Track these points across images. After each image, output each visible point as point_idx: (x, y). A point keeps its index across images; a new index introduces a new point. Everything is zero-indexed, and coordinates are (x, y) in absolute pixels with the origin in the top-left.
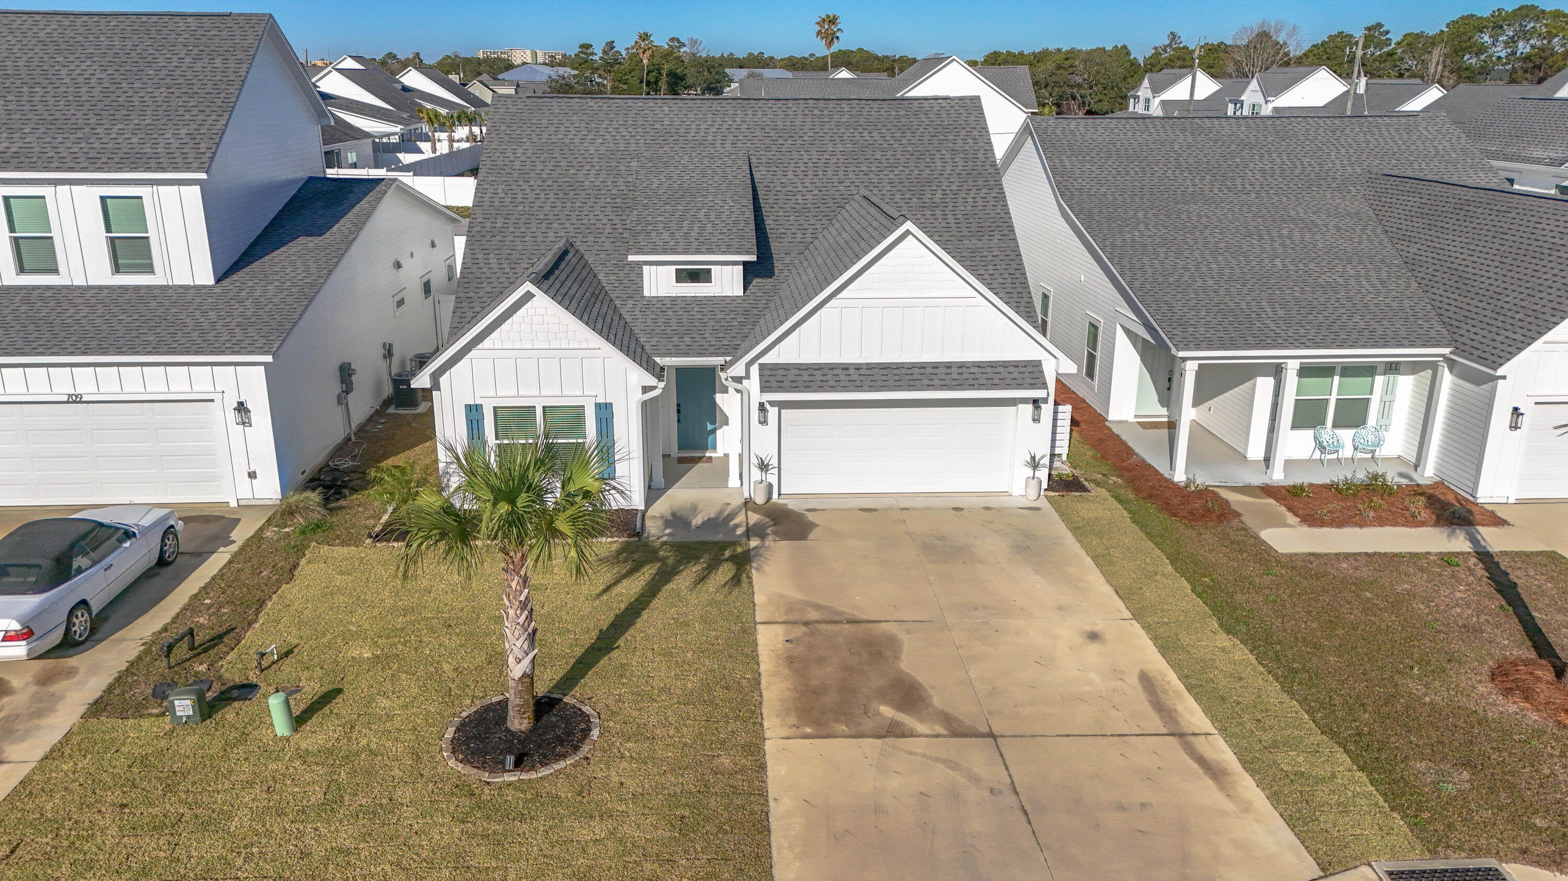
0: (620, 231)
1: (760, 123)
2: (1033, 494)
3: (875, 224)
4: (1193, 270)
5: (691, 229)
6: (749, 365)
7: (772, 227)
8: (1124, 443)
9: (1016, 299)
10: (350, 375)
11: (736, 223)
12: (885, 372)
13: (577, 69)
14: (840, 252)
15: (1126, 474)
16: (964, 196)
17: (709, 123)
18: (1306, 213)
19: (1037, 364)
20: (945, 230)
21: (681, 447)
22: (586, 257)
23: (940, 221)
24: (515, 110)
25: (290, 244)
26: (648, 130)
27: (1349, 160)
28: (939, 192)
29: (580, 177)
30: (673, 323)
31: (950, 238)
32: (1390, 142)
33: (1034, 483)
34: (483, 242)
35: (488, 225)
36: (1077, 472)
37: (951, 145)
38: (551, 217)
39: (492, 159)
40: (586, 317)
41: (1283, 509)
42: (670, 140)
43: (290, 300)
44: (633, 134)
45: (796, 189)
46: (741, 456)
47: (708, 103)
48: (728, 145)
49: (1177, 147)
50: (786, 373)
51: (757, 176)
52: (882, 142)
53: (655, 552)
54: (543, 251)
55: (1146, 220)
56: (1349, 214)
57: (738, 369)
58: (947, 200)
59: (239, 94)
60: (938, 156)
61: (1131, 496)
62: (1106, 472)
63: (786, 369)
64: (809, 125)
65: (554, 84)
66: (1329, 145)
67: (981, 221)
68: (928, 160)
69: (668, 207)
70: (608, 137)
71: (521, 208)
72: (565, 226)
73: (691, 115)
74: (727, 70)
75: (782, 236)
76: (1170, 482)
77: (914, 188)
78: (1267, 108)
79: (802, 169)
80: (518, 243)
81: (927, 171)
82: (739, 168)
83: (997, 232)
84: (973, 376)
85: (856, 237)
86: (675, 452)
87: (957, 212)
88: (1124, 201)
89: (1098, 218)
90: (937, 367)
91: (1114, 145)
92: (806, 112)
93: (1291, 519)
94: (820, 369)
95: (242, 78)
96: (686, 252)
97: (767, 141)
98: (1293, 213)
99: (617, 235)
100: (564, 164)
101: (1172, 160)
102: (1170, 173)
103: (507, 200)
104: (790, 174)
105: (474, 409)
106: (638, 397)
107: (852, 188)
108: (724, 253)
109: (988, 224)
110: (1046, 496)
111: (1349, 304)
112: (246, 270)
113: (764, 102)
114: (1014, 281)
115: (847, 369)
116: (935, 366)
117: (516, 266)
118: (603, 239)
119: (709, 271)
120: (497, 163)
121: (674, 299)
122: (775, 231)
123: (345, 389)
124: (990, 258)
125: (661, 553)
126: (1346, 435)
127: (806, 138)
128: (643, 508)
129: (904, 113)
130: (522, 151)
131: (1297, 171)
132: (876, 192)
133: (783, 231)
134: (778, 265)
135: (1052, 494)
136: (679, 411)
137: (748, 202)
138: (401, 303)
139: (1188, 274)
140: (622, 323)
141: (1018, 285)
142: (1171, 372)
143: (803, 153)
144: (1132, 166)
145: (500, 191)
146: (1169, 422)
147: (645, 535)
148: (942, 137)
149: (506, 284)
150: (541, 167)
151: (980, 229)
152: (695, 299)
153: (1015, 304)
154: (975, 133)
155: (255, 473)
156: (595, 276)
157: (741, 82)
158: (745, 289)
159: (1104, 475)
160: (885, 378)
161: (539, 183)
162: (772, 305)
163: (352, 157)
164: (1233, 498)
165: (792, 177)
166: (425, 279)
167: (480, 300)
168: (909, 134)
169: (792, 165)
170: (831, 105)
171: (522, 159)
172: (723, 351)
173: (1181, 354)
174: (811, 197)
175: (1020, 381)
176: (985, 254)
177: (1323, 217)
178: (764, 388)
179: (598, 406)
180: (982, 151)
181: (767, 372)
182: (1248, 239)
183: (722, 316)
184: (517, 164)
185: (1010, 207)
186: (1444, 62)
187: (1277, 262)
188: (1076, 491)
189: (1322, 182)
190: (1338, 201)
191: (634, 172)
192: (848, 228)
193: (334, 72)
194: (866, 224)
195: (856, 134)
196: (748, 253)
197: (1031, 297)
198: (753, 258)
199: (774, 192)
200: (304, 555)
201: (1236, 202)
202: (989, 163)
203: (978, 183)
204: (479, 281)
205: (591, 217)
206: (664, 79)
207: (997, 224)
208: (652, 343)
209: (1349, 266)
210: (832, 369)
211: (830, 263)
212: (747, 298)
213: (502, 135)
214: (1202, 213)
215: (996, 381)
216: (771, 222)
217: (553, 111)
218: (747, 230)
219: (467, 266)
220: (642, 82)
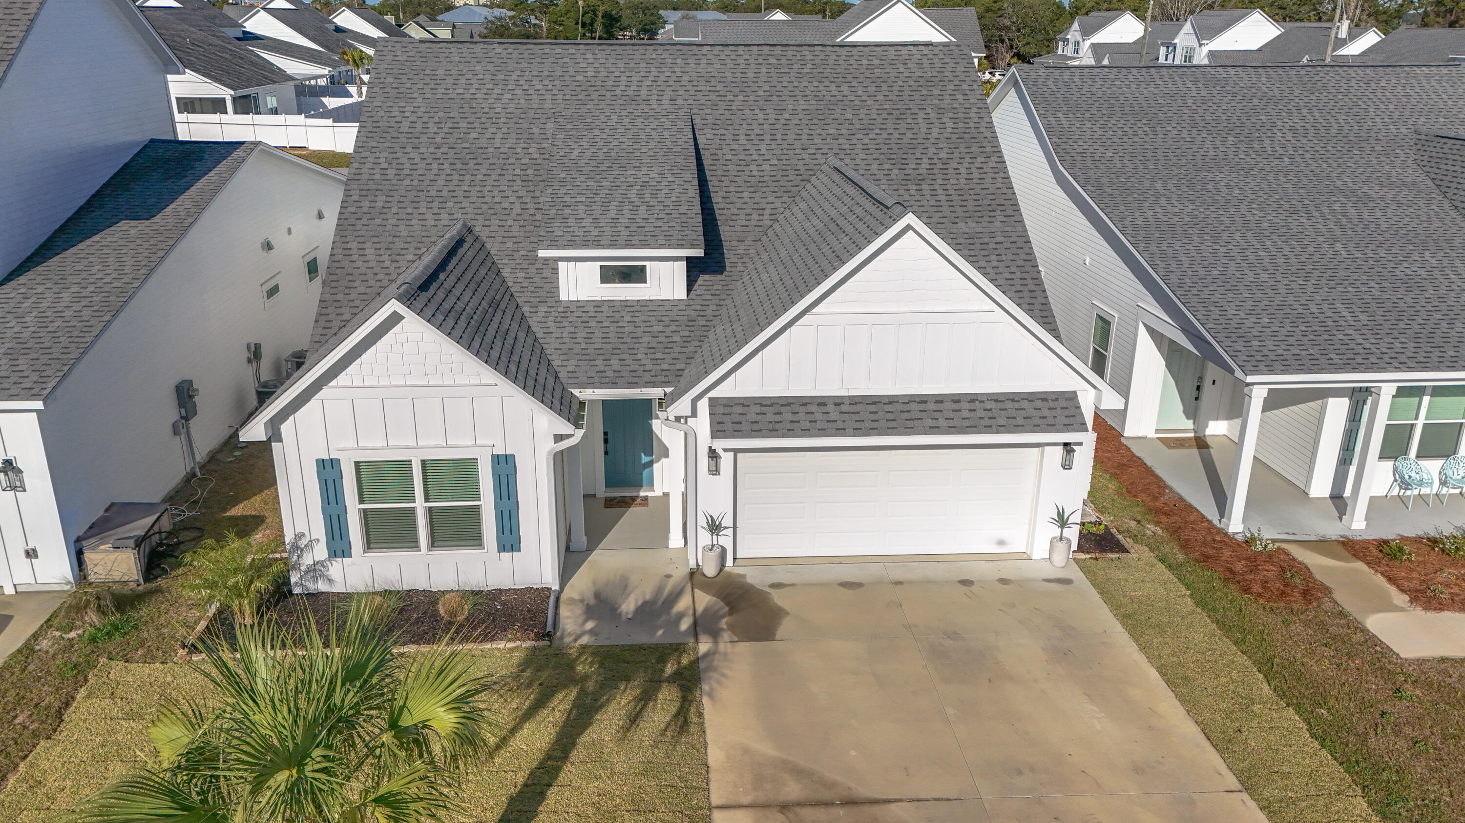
0: (532, 211)
1: (704, 74)
2: (1060, 559)
3: (858, 210)
4: (1239, 259)
5: (620, 212)
6: (695, 402)
7: (721, 206)
8: (1149, 471)
9: (1028, 300)
10: (191, 397)
11: (677, 204)
12: (873, 408)
13: (513, 10)
14: (812, 247)
15: (1165, 520)
16: (956, 166)
17: (642, 74)
18: (1354, 183)
19: (1072, 397)
20: (935, 209)
21: (610, 482)
22: (488, 246)
23: (929, 197)
24: (405, 58)
25: (107, 231)
26: (567, 83)
27: (1390, 117)
28: (925, 160)
29: (483, 142)
30: (597, 337)
31: (942, 220)
32: (1433, 96)
33: (1061, 546)
34: (358, 228)
35: (366, 204)
36: (1106, 519)
37: (937, 102)
38: (445, 193)
39: (375, 119)
40: (476, 344)
41: (1380, 580)
42: (595, 96)
43: (87, 313)
44: (550, 87)
45: (748, 158)
46: (685, 496)
47: (641, 50)
48: (666, 101)
49: (1190, 102)
50: (745, 410)
51: (701, 140)
52: (853, 98)
53: (571, 665)
54: (433, 239)
55: (1167, 193)
56: (1404, 184)
57: (682, 406)
58: (935, 171)
59: (24, 38)
60: (922, 115)
61: (1181, 557)
62: (1139, 518)
63: (743, 405)
64: (763, 77)
65: (490, 25)
66: (1365, 99)
67: (978, 197)
68: (909, 121)
69: (591, 183)
70: (519, 91)
71: (407, 182)
72: (463, 205)
73: (621, 64)
74: (662, 12)
75: (734, 217)
76: (1223, 532)
77: (894, 156)
78: (1201, 52)
79: (756, 132)
80: (402, 228)
81: (909, 135)
82: (680, 130)
83: (999, 212)
84: (989, 414)
85: (833, 226)
86: (602, 491)
87: (949, 187)
88: (1136, 167)
89: (1109, 190)
90: (941, 402)
91: (1117, 99)
92: (760, 61)
93: (1400, 599)
94: (789, 405)
95: (31, 17)
96: (613, 245)
97: (713, 97)
98: (1339, 183)
99: (528, 217)
100: (463, 125)
101: (1185, 117)
102: (1185, 134)
103: (391, 171)
104: (742, 139)
105: (328, 465)
106: (548, 446)
107: (819, 156)
108: (662, 246)
109: (987, 202)
110: (1075, 559)
111: (1443, 307)
112: (40, 268)
113: (709, 48)
114: (1024, 276)
115: (824, 404)
116: (939, 399)
117: (398, 258)
118: (510, 223)
119: (643, 269)
120: (380, 124)
121: (598, 305)
122: (725, 211)
123: (184, 414)
124: (992, 246)
125: (580, 668)
126: (1433, 467)
127: (761, 93)
128: (556, 587)
129: (878, 62)
130: (412, 109)
131: (1333, 131)
132: (847, 161)
133: (736, 211)
134: (729, 257)
135: (1082, 556)
136: (606, 441)
137: (691, 174)
138: (273, 291)
139: (1233, 264)
140: (530, 341)
141: (1029, 281)
142: (1201, 379)
143: (757, 111)
144: (1139, 124)
145: (382, 160)
146: (1197, 439)
147: (558, 634)
148: (924, 92)
149: (385, 283)
150: (435, 130)
151: (978, 209)
152: (625, 304)
153: (1027, 307)
154: (965, 87)
155: (34, 551)
156: (498, 273)
157: (675, 23)
158: (689, 290)
159: (1139, 522)
160: (874, 416)
161: (432, 150)
162: (723, 311)
163: (272, 102)
164: (1312, 560)
165: (745, 142)
166: (309, 258)
167: (351, 304)
168: (885, 88)
169: (745, 126)
170: (790, 51)
171: (410, 119)
172: (662, 379)
173: (1250, 379)
174: (768, 168)
175: (1050, 421)
176: (986, 240)
177: (1377, 188)
178: (716, 433)
179: (497, 460)
180: (974, 110)
181: (722, 410)
182: (1295, 217)
183: (661, 329)
184: (405, 125)
185: (1013, 180)
186: (1362, 6)
187: (1339, 246)
188: (1112, 552)
189: (1364, 144)
190: (1387, 168)
191: (549, 136)
192: (818, 211)
193: (262, 13)
194: (844, 209)
195: (821, 88)
196: (693, 246)
197: (1046, 297)
198: (700, 253)
199: (722, 162)
200: (86, 680)
201: (1268, 168)
202: (983, 124)
203: (973, 150)
204: (351, 278)
205: (496, 193)
206: (600, 19)
207: (998, 202)
208: (570, 368)
209: (1427, 254)
210: (805, 405)
211: (799, 262)
212: (691, 302)
213: (388, 90)
214: (1232, 183)
215: (1020, 421)
216: (720, 200)
217: (452, 59)
218: (691, 214)
219: (335, 258)
220: (577, 23)
